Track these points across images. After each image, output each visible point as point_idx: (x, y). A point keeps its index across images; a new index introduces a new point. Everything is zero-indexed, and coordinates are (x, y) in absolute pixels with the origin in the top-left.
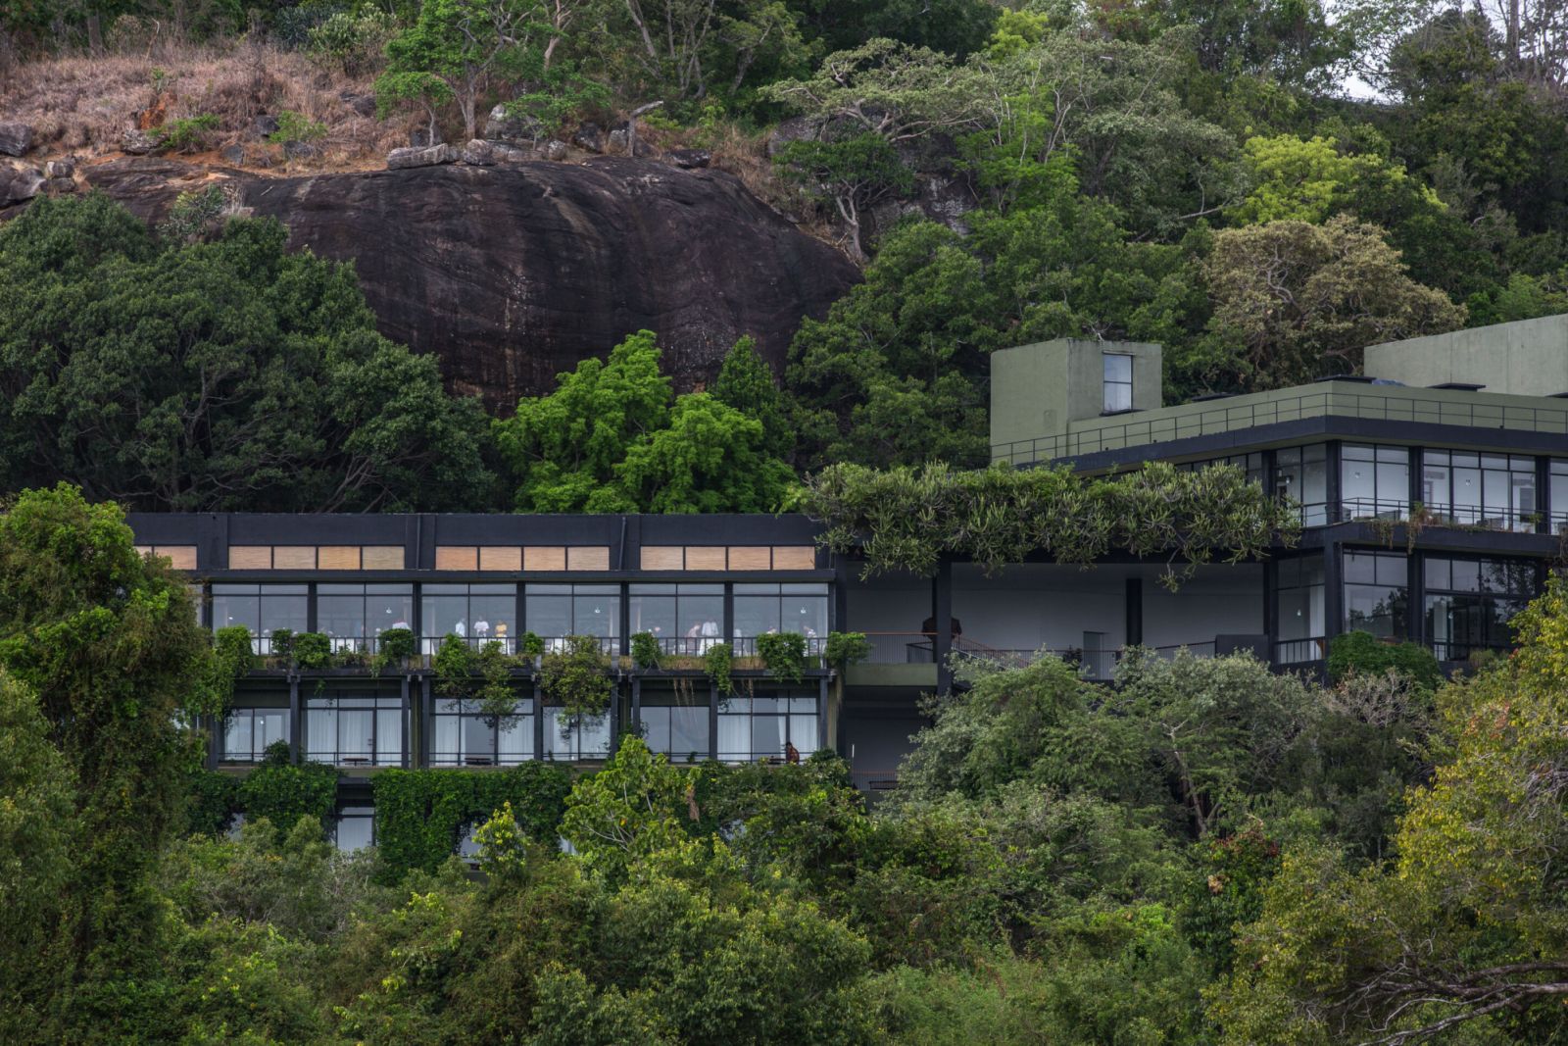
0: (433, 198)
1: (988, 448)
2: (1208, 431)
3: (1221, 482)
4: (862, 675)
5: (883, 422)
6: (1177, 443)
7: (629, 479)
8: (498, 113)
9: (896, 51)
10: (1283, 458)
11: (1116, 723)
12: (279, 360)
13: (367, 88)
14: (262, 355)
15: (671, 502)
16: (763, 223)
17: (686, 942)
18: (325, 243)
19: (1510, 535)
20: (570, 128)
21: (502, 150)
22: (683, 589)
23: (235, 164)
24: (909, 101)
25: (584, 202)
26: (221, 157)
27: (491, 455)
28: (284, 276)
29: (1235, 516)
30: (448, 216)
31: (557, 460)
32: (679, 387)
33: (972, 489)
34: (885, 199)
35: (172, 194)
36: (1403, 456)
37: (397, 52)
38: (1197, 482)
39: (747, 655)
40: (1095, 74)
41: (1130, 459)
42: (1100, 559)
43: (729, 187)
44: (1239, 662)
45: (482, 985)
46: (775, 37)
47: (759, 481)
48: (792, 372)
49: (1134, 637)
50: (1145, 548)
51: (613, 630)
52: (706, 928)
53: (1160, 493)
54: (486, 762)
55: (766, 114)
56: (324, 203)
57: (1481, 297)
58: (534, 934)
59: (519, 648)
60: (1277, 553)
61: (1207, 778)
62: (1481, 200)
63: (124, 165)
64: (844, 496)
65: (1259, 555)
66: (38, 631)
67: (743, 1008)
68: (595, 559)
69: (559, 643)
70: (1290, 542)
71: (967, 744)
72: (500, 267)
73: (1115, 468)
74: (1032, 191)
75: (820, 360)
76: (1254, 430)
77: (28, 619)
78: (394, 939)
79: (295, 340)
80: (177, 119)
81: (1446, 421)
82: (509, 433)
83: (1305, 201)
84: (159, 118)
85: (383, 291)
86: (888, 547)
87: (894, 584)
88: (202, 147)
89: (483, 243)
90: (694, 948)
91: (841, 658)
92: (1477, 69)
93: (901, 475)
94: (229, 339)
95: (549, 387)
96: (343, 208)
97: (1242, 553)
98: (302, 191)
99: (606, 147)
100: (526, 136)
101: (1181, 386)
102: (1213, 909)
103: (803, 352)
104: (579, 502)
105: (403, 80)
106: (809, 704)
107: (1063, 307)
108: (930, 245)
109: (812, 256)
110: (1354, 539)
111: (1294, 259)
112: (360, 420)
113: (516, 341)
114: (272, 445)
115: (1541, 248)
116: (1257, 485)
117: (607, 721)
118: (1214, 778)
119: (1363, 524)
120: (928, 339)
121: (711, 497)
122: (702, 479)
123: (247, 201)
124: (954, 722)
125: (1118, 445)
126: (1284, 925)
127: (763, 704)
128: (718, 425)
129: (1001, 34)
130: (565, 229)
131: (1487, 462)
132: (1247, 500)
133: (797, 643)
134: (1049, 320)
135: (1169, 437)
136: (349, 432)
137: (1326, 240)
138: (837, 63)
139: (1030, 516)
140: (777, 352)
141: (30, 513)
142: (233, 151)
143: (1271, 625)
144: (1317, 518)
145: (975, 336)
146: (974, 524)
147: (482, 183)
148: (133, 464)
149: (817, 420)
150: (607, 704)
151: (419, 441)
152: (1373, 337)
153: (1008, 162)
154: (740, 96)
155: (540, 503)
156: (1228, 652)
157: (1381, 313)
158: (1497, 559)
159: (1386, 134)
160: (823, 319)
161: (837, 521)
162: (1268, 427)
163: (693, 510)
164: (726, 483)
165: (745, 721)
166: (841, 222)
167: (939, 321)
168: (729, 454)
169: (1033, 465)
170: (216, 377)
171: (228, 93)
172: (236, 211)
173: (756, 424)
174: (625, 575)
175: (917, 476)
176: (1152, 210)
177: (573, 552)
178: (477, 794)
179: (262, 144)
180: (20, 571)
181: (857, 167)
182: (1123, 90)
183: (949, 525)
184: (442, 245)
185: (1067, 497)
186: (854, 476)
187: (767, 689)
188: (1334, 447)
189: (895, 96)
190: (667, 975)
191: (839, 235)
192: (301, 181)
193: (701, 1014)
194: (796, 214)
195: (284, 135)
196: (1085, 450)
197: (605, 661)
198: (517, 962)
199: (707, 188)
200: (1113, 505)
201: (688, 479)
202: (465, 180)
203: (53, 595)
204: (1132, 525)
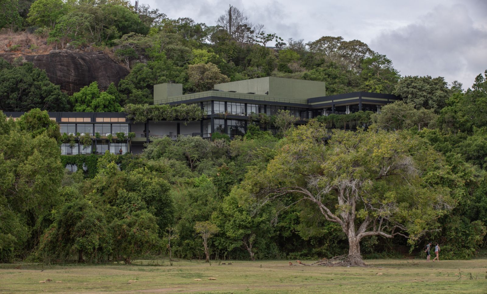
0: (58, 59)
1: (153, 101)
2: (191, 99)
3: (194, 107)
4: (134, 140)
5: (135, 97)
6: (186, 101)
7: (93, 106)
8: (68, 44)
9: (135, 34)
10: (204, 103)
11: (178, 148)
12: (33, 86)
13: (45, 40)
14: (30, 85)
15: (99, 110)
16: (113, 63)
17: (143, 185)
18: (40, 66)
19: (241, 116)
20: (79, 47)
21: (69, 51)
22: (104, 125)
23: (23, 53)
24: (138, 43)
25: (83, 59)
26: (21, 52)
27: (69, 102)
28: (34, 72)
29: (196, 113)
30: (61, 62)
31: (80, 103)
32: (100, 91)
33: (152, 108)
34: (133, 59)
35: (13, 58)
36: (224, 103)
37: (51, 34)
38: (190, 107)
39: (115, 136)
40: (168, 39)
41: (179, 103)
42: (174, 120)
43: (107, 57)
44: (198, 137)
45: (109, 192)
46: (114, 32)
47: (114, 107)
48: (119, 88)
49: (178, 133)
50: (181, 118)
51: (92, 131)
52: (146, 183)
53: (184, 109)
54: (70, 154)
55: (112, 45)
56: (39, 60)
57: (232, 77)
58: (118, 183)
59: (76, 135)
60: (203, 119)
61: (193, 157)
62: (229, 61)
63: (5, 53)
64: (131, 109)
65: (200, 119)
66: (34, 132)
67: (153, 196)
68: (88, 120)
69: (83, 134)
70: (205, 117)
71: (152, 151)
72: (69, 70)
73: (176, 105)
74: (158, 58)
75: (124, 86)
76: (199, 99)
77: (32, 130)
78: (94, 184)
79: (36, 83)
80: (13, 46)
81: (231, 97)
82: (72, 98)
83: (203, 60)
84: (10, 45)
85: (50, 74)
86: (139, 118)
87: (139, 124)
88: (18, 50)
89: (67, 66)
90: (144, 186)
91: (131, 137)
92: (227, 39)
93: (140, 106)
94: (25, 83)
95: (79, 91)
96: (42, 60)
97: (197, 119)
98: (35, 58)
99: (86, 50)
100: (73, 48)
101: (185, 91)
102: (218, 179)
103: (121, 85)
104: (84, 110)
105: (52, 39)
106: (124, 144)
107: (164, 78)
108: (142, 67)
109: (121, 68)
110: (216, 117)
111: (202, 70)
112: (47, 96)
113: (72, 83)
114: (32, 100)
115: (239, 69)
116: (200, 108)
117: (90, 147)
118: (194, 157)
119: (217, 114)
120: (142, 82)
121: (106, 109)
122: (105, 106)
123: (26, 59)
124: (150, 147)
125: (176, 101)
126: (250, 182)
127: (117, 144)
128: (108, 97)
129: (151, 32)
130: (80, 64)
131: (237, 104)
132: (198, 110)
133: (123, 134)
134: (163, 80)
135: (185, 100)
136: (45, 98)
137: (208, 67)
138: (125, 36)
139: (162, 113)
140: (116, 85)
141: (32, 112)
142: (23, 51)
143: (202, 131)
144: (210, 113)
145: (150, 82)
146: (153, 114)
147: (66, 56)
148: (9, 104)
149: (124, 96)
150: (91, 144)
151: (57, 100)
152: (215, 83)
153: (154, 53)
154: (107, 42)
155: (77, 110)
156: (196, 136)
157: (216, 79)
158: (238, 120)
159: (214, 49)
160: (124, 79)
161: (130, 114)
162: (202, 98)
163: (103, 112)
164: (109, 107)
165: (114, 147)
166: (126, 63)
167: (144, 80)
168: (109, 102)
169: (163, 104)
170: (22, 89)
171: (22, 41)
172: (24, 61)
173: (114, 97)
174: (94, 123)
175: (143, 106)
176: (177, 61)
177: (84, 119)
178: (69, 159)
179: (28, 49)
180: (31, 122)
181: (129, 54)
182: (172, 41)
183: (149, 114)
184: (60, 67)
185: (168, 110)
186: (132, 106)
187: (118, 142)
188: (213, 101)
189: (135, 42)
190: (140, 191)
191: (125, 65)
192: (35, 56)
193: (146, 197)
194: (118, 62)
195: (32, 48)
196: (170, 102)
197: (91, 137)
198: (115, 188)
199: (103, 57)
200: (176, 111)
201: (103, 106)
202: (63, 56)
203: (36, 126)
204: (179, 114)
